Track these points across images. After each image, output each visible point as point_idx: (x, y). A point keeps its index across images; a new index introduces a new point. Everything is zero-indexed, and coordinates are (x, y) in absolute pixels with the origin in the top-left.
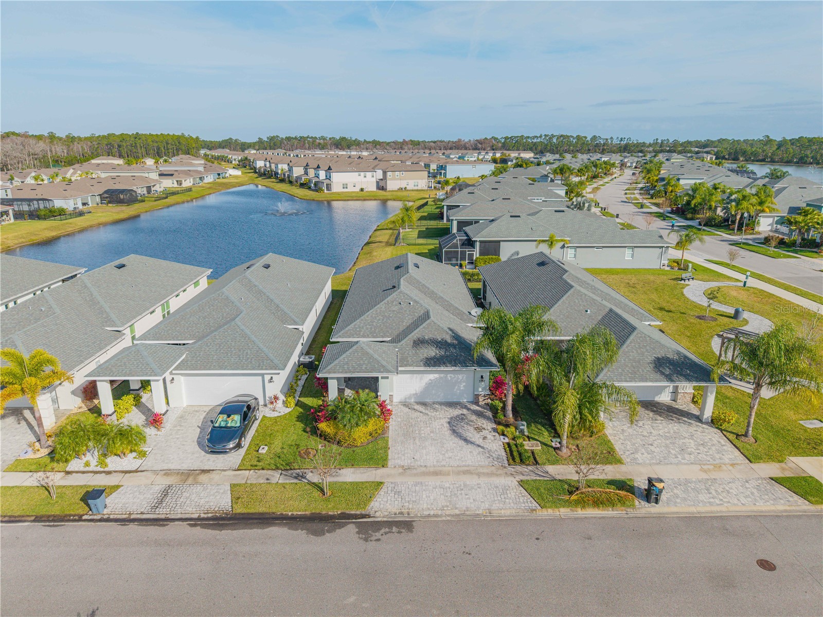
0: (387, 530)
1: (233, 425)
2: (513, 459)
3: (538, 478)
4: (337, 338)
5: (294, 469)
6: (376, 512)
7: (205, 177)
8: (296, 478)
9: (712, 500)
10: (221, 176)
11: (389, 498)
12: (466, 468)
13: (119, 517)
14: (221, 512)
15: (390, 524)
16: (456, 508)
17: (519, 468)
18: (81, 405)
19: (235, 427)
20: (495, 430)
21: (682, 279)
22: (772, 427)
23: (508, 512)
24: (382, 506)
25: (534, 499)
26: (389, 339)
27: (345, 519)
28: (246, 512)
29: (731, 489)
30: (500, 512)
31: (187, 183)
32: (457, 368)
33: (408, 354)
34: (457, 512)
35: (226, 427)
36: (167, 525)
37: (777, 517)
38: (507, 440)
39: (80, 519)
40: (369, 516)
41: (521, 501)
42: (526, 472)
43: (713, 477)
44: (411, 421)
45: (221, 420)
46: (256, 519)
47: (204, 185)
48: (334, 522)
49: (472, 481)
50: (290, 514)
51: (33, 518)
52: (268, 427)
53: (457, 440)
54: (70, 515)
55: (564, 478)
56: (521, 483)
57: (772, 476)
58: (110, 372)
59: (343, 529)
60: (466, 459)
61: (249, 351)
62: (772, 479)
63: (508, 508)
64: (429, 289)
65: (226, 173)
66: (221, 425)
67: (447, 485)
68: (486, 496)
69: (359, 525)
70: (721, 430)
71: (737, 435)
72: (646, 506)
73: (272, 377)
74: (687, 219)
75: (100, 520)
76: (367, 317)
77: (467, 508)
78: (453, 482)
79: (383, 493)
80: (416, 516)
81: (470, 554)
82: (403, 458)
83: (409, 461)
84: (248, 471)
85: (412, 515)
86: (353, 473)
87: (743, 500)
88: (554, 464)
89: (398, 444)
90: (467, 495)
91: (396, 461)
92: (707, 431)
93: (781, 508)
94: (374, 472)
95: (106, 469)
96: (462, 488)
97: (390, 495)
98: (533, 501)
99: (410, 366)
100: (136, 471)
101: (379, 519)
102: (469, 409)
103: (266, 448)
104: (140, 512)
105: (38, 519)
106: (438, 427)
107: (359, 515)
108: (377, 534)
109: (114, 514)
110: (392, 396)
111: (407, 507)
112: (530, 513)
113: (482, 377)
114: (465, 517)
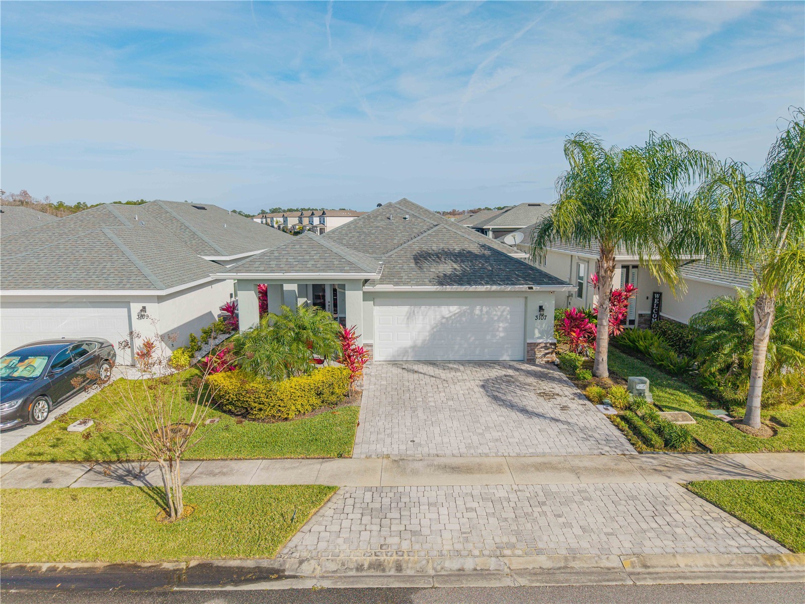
2: (646, 441)
3: (730, 478)
5: (128, 461)
6: (301, 562)
8: (120, 478)
11: (346, 523)
12: (539, 460)
16: (539, 552)
20: (579, 396)
23: (699, 564)
24: (322, 545)
25: (754, 527)
27: (204, 584)
30: (673, 562)
33: (402, 268)
34: (544, 562)
40: (278, 574)
41: (720, 532)
42: (689, 465)
44: (407, 384)
48: (165, 594)
49: (565, 484)
50: (45, 567)
53: (505, 411)
56: (691, 488)
60: (535, 442)
63: (690, 551)
67: (502, 493)
68: (613, 519)
69: (241, 603)
73: (144, 308)
77: (574, 554)
78: (515, 487)
79: (330, 512)
80: (422, 574)
82: (388, 440)
83: (403, 447)
84: (14, 465)
85: (410, 572)
86: (267, 469)
88: (748, 451)
89: (378, 418)
90: (559, 516)
91: (373, 447)
94: (318, 466)
96: (542, 498)
97: (350, 516)
98: (754, 532)
99: (404, 284)
101: (308, 584)
102: (518, 370)
103: (89, 424)
106: (461, 392)
107: (250, 570)
110: (371, 346)
111: (395, 547)
112: (765, 565)
113: (541, 308)
114: (573, 578)
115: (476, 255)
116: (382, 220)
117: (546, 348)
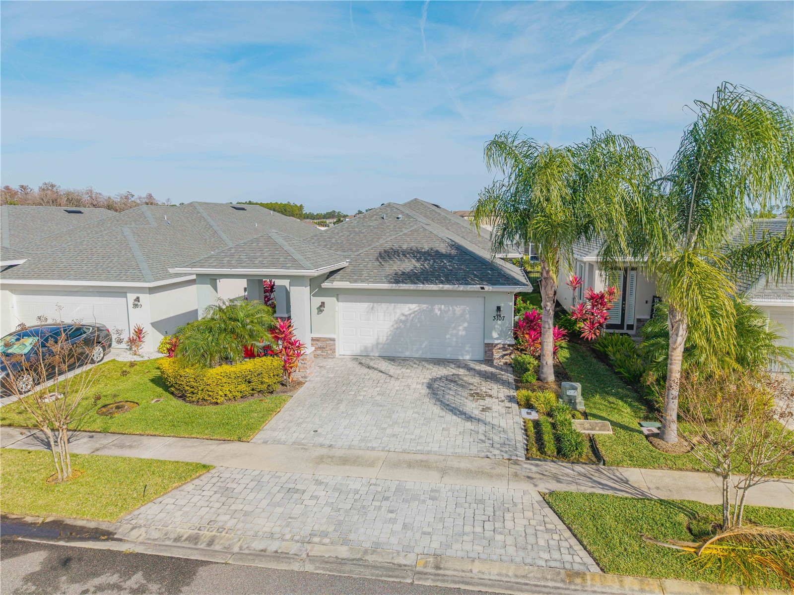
0: (114, 579)
1: (17, 352)
2: (541, 448)
3: (599, 492)
6: (133, 529)
11: (196, 499)
12: (419, 457)
16: (345, 542)
17: (550, 467)
20: (511, 399)
23: (493, 571)
24: (161, 516)
25: (581, 543)
27: (43, 537)
30: (468, 567)
33: (365, 266)
34: (343, 552)
38: (534, 416)
40: (109, 535)
41: (542, 542)
42: (567, 475)
44: (352, 378)
48: (7, 541)
55: (676, 497)
56: (550, 500)
63: (494, 557)
67: (354, 485)
68: (442, 520)
73: (139, 298)
77: (376, 548)
78: (373, 481)
79: (190, 488)
80: (226, 550)
82: (294, 429)
83: (302, 436)
85: (217, 547)
88: (644, 466)
89: (300, 408)
90: (392, 512)
91: (274, 434)
94: (213, 447)
97: (204, 493)
98: (578, 547)
99: (362, 281)
101: (124, 548)
102: (469, 369)
106: (397, 388)
107: (88, 530)
108: (75, 586)
110: (334, 340)
111: (220, 524)
112: (563, 581)
113: (499, 309)
114: (359, 570)
115: (443, 254)
116: (376, 220)
117: (504, 349)
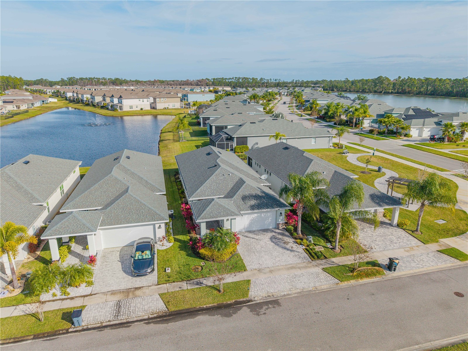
0: (266, 307)
1: (147, 257)
2: (313, 257)
3: (331, 266)
4: (192, 198)
5: (193, 279)
6: (254, 298)
7: (35, 103)
8: (197, 284)
9: (418, 266)
10: (45, 102)
11: (258, 288)
12: (291, 266)
13: (94, 326)
14: (161, 312)
15: (267, 303)
16: (297, 289)
17: (319, 262)
18: (28, 257)
19: (149, 258)
20: (295, 242)
21: (344, 153)
22: (425, 226)
24: (256, 294)
26: (223, 196)
27: (239, 305)
28: (177, 310)
29: (423, 259)
30: (321, 287)
31: (24, 107)
32: (269, 210)
34: (299, 291)
35: (143, 259)
36: (130, 326)
37: (450, 270)
38: (304, 247)
39: (68, 332)
40: (252, 301)
41: (329, 279)
42: (323, 263)
43: (412, 254)
44: (247, 243)
45: (138, 255)
46: (186, 313)
47: (35, 108)
48: (234, 307)
49: (298, 272)
51: (32, 337)
52: (164, 256)
54: (60, 330)
55: (343, 264)
56: (324, 269)
57: (438, 250)
58: (58, 232)
59: (241, 310)
60: (288, 260)
61: (143, 210)
62: (438, 251)
63: (324, 284)
64: (234, 165)
65: (48, 100)
66: (139, 258)
68: (309, 279)
69: (249, 306)
70: (404, 230)
71: (412, 231)
72: (390, 273)
73: (160, 225)
74: (327, 122)
75: (84, 330)
76: (207, 184)
77: (304, 288)
78: (288, 274)
79: (253, 286)
80: (278, 296)
81: (319, 313)
82: (253, 264)
83: (258, 266)
84: (165, 285)
85: (276, 296)
86: (230, 277)
87: (432, 264)
88: (335, 257)
89: (246, 257)
90: (299, 280)
91: (251, 267)
92: (397, 230)
93: (449, 265)
94: (242, 274)
95: (69, 296)
96: (294, 277)
98: (335, 279)
100: (91, 295)
101: (259, 302)
102: (275, 232)
103: (169, 268)
104: (108, 321)
105: (36, 337)
106: (264, 244)
107: (246, 301)
108: (262, 310)
109: (90, 325)
111: (270, 292)
112: (336, 285)
113: (281, 213)
114: (305, 293)
116: (221, 176)
117: (282, 224)
